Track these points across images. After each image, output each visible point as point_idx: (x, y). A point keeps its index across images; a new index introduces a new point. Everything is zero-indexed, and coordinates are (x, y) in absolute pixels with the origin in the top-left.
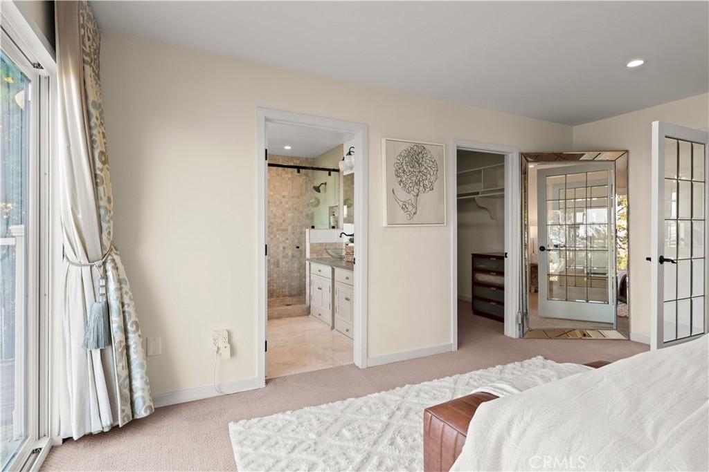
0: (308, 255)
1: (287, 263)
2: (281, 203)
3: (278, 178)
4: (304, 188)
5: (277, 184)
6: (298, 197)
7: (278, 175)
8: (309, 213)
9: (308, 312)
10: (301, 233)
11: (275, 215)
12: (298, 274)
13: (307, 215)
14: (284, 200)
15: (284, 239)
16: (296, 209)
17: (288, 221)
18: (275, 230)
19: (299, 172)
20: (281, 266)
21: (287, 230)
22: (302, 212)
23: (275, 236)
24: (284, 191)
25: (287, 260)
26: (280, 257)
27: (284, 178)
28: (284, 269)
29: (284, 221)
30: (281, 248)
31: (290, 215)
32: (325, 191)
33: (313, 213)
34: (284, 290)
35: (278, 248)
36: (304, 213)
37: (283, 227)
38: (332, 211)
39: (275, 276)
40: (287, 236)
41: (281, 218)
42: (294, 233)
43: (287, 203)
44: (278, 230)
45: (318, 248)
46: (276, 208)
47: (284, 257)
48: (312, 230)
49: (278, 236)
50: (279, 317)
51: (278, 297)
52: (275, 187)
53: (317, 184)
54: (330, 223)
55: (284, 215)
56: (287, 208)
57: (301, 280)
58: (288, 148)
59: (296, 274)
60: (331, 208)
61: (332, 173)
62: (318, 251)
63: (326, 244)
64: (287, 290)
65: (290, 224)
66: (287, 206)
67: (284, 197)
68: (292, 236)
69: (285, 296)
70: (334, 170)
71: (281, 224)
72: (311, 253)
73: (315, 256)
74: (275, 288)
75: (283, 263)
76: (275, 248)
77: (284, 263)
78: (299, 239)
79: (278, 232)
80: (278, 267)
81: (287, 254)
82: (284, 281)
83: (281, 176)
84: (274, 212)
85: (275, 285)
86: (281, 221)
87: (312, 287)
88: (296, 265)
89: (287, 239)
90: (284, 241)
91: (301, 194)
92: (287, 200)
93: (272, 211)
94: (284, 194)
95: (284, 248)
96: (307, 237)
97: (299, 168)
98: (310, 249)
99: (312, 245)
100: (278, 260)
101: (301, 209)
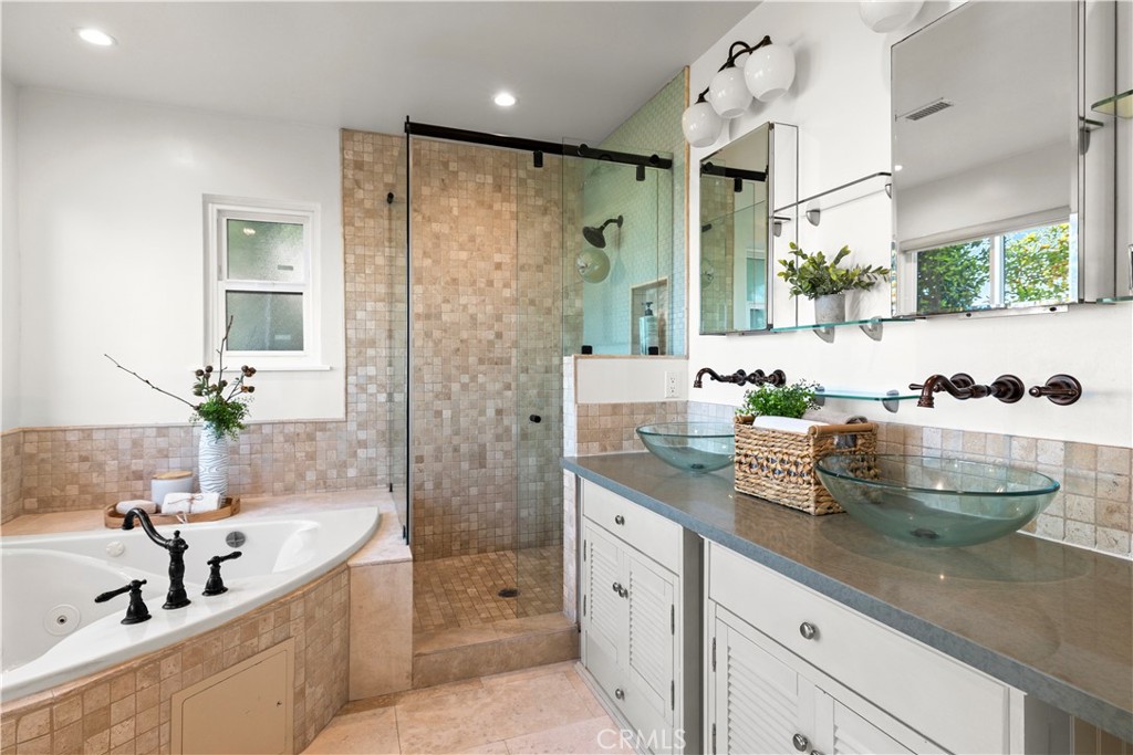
0: (571, 449)
1: (507, 454)
2: (490, 283)
3: (482, 212)
4: (555, 243)
5: (479, 229)
6: (539, 268)
7: (481, 203)
8: (570, 312)
9: (570, 647)
10: (548, 370)
11: (473, 318)
12: (539, 486)
13: (564, 319)
14: (497, 276)
15: (498, 386)
16: (532, 302)
17: (510, 335)
18: (472, 360)
19: (538, 162)
20: (490, 462)
21: (509, 362)
22: (549, 311)
23: (474, 378)
24: (499, 251)
25: (507, 446)
26: (488, 437)
27: (499, 214)
28: (499, 472)
29: (499, 335)
30: (491, 413)
31: (514, 318)
32: (619, 242)
33: (580, 314)
34: (499, 532)
35: (482, 412)
36: (555, 312)
37: (498, 352)
38: (642, 303)
39: (474, 491)
40: (509, 378)
41: (491, 327)
42: (526, 370)
43: (507, 285)
44: (481, 361)
45: (607, 422)
46: (474, 300)
47: (498, 438)
48: (585, 362)
49: (481, 378)
50: (470, 673)
51: (482, 551)
52: (472, 239)
53: (594, 221)
54: (635, 340)
55: (499, 318)
56: (506, 299)
57: (547, 502)
58: (505, 100)
59: (532, 487)
60: (638, 292)
61: (649, 171)
62: (606, 432)
63: (633, 408)
64: (509, 530)
65: (515, 344)
66: (507, 293)
67: (498, 266)
68: (523, 378)
69: (504, 549)
70: (656, 161)
71: (491, 343)
72: (582, 438)
73: (595, 450)
74: (474, 526)
75: (495, 455)
76: (474, 413)
77: (499, 455)
78: (541, 386)
79: (482, 368)
80: (482, 465)
81: (508, 430)
82: (498, 506)
83: (491, 207)
84: (472, 310)
85: (474, 517)
86: (492, 337)
87: (585, 566)
88: (532, 461)
89: (508, 387)
90: (499, 393)
91: (547, 261)
92: (508, 274)
93: (465, 306)
94: (497, 258)
95: (499, 412)
96: (568, 382)
97: (539, 148)
98: (579, 426)
99: (583, 411)
100: (483, 447)
101: (548, 302)
